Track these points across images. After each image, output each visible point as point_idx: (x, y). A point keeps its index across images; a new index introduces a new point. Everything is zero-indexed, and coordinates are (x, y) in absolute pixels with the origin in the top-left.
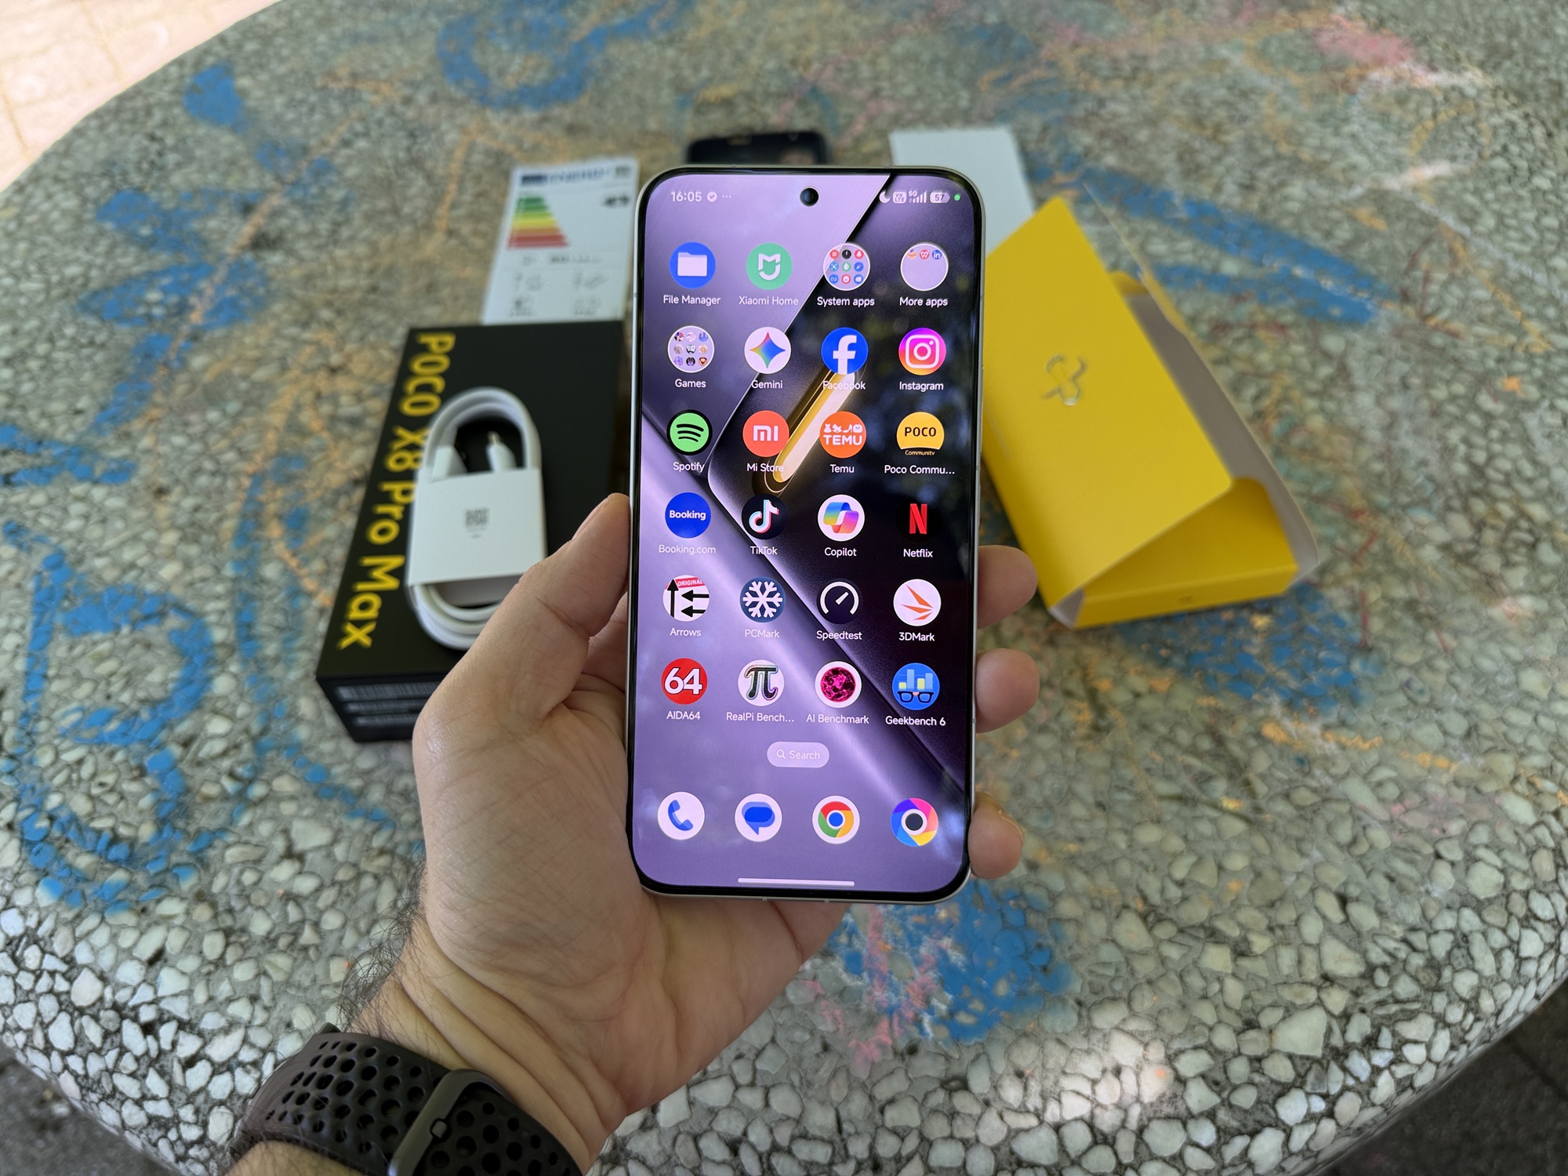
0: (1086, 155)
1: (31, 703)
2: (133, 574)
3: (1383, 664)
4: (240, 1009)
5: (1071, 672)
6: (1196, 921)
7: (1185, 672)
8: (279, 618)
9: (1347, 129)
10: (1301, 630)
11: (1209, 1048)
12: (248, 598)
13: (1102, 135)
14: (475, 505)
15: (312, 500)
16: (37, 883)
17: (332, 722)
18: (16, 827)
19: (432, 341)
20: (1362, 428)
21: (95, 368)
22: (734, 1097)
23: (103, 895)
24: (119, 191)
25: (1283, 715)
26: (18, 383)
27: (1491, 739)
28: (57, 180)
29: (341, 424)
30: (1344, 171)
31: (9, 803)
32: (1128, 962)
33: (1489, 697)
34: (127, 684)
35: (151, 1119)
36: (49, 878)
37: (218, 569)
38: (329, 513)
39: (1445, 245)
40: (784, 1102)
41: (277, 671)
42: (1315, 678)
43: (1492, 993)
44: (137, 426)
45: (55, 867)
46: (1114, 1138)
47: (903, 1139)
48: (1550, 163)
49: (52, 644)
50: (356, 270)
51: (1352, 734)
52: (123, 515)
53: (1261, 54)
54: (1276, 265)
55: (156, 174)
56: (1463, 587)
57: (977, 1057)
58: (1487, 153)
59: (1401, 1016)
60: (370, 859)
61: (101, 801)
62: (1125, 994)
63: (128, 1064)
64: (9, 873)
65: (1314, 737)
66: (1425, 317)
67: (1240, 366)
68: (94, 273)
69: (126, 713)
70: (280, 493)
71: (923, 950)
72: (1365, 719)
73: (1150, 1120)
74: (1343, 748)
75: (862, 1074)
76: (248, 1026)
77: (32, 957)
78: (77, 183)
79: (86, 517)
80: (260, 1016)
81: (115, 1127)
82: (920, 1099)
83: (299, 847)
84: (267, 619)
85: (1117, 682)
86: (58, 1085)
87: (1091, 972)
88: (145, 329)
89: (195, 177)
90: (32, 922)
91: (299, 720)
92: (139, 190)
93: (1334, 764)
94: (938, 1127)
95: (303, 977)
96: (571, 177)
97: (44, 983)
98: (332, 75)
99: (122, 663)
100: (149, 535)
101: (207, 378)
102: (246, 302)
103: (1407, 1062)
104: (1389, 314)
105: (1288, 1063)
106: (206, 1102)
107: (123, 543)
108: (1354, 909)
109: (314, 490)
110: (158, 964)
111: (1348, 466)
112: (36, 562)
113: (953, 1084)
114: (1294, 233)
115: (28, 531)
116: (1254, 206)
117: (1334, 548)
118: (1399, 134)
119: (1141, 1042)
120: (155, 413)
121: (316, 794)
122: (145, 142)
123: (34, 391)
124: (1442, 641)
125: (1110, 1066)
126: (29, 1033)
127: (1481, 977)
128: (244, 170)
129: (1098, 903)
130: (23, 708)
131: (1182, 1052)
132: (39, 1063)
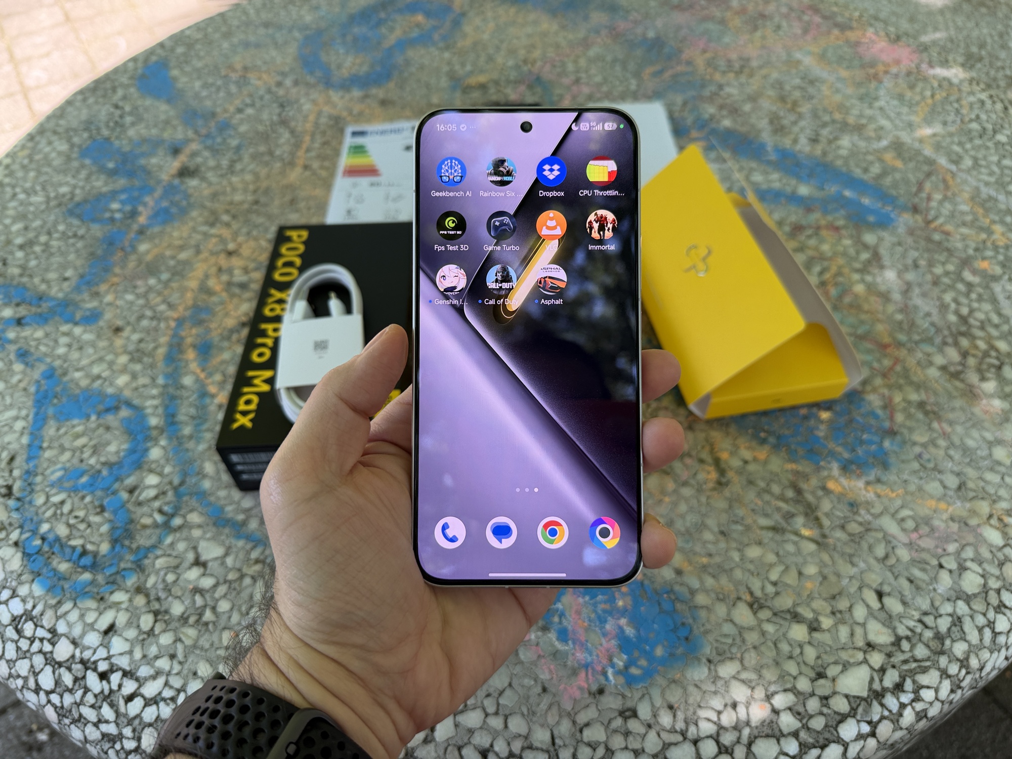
0: (711, 120)
1: (31, 465)
2: (99, 382)
3: (904, 442)
4: (163, 663)
5: (703, 447)
6: (785, 608)
7: (776, 448)
8: (193, 411)
9: (877, 104)
10: (851, 421)
11: (793, 690)
12: (173, 398)
13: (721, 107)
14: (319, 338)
15: (215, 336)
16: (33, 581)
17: (226, 477)
18: (20, 544)
19: (294, 234)
20: (889, 292)
21: (77, 251)
22: (484, 721)
23: (75, 588)
24: (94, 140)
25: (840, 475)
26: (27, 261)
27: (975, 491)
28: (55, 132)
29: (235, 288)
30: (875, 130)
31: (16, 528)
32: (740, 633)
33: (973, 464)
34: (94, 453)
35: (104, 735)
36: (41, 577)
37: (153, 379)
38: (226, 344)
39: (940, 177)
40: (517, 725)
41: (191, 445)
42: (860, 451)
43: (977, 656)
44: (103, 288)
45: (44, 571)
46: (733, 750)
47: (594, 750)
48: (1007, 126)
49: (46, 427)
50: (245, 190)
51: (885, 487)
52: (93, 345)
53: (822, 57)
54: (833, 189)
55: (118, 130)
56: (955, 393)
57: (643, 696)
58: (967, 119)
59: (918, 670)
60: (249, 566)
61: (76, 528)
62: (739, 655)
63: (90, 698)
64: (15, 574)
65: (860, 489)
66: (928, 223)
67: (811, 253)
68: (78, 191)
69: (93, 471)
70: (194, 331)
71: (608, 627)
72: (893, 478)
73: (756, 737)
74: (879, 496)
75: (568, 706)
76: (169, 674)
77: (28, 629)
78: (68, 134)
79: (69, 346)
80: (177, 668)
81: (80, 741)
82: (606, 723)
83: (204, 558)
84: (185, 412)
85: (733, 454)
86: (44, 713)
87: (717, 641)
88: (110, 227)
89: (144, 132)
90: (29, 606)
91: (205, 476)
92: (107, 139)
93: (873, 507)
94: (617, 742)
95: (204, 642)
96: (383, 133)
97: (36, 646)
98: (231, 68)
99: (91, 439)
100: (109, 357)
101: (149, 258)
102: (174, 210)
103: (923, 700)
104: (905, 220)
105: (845, 700)
106: (140, 724)
107: (93, 363)
108: (887, 600)
109: (216, 329)
110: (111, 633)
111: (880, 316)
112: (37, 374)
113: (627, 714)
114: (844, 169)
115: (32, 354)
116: (818, 151)
117: (872, 368)
118: (910, 107)
119: (750, 687)
120: (116, 280)
121: (215, 524)
122: (112, 110)
123: (37, 266)
124: (942, 428)
125: (729, 702)
126: (26, 679)
127: (970, 645)
128: (175, 128)
129: (721, 596)
130: (26, 467)
131: (776, 693)
132: (31, 699)
